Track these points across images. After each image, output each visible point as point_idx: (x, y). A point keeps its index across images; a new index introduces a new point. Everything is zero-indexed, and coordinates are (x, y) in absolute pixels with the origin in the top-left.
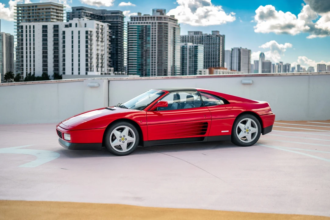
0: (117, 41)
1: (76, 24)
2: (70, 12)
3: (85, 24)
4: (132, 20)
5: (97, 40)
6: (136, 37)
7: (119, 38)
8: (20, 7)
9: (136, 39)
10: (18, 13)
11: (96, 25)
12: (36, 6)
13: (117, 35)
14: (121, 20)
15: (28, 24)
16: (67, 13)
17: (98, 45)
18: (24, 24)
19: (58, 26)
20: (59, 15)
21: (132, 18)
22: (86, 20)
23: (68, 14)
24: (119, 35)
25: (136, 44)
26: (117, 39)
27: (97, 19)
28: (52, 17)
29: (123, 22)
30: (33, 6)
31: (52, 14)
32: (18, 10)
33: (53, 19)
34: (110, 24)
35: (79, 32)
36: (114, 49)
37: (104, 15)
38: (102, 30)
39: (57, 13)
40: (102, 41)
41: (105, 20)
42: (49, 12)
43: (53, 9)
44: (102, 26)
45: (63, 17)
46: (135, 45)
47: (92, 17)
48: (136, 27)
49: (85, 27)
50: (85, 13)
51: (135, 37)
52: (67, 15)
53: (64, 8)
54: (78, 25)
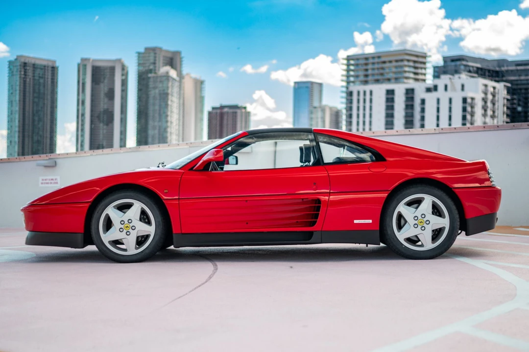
1: (446, 87)
2: (440, 65)
3: (463, 86)
5: (485, 115)
8: (353, 59)
10: (348, 71)
11: (483, 88)
12: (379, 57)
13: (525, 105)
15: (362, 88)
16: (435, 67)
18: (354, 88)
19: (413, 90)
20: (420, 71)
22: (464, 77)
23: (436, 69)
26: (526, 112)
27: (489, 76)
28: (407, 75)
30: (373, 58)
31: (407, 69)
32: (348, 65)
33: (407, 78)
34: (509, 85)
35: (450, 100)
37: (503, 69)
38: (494, 96)
39: (416, 68)
40: (493, 117)
41: (504, 79)
42: (401, 67)
43: (408, 61)
44: (494, 88)
45: (425, 74)
47: (480, 72)
49: (463, 90)
50: (466, 66)
52: (435, 71)
53: (428, 59)
54: (449, 88)
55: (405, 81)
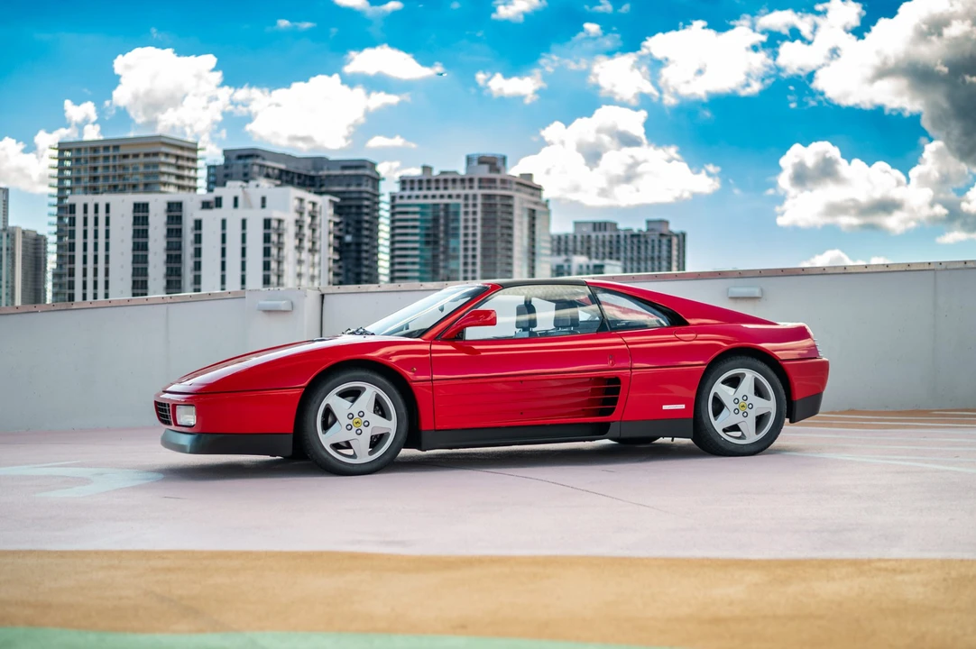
0: (359, 252)
1: (236, 199)
2: (217, 164)
3: (264, 200)
4: (403, 189)
5: (299, 248)
6: (417, 238)
7: (366, 240)
8: (69, 150)
9: (417, 245)
10: (61, 169)
11: (296, 203)
12: (116, 148)
13: (358, 232)
14: (369, 189)
15: (91, 199)
16: (209, 167)
17: (300, 262)
18: (78, 199)
19: (179, 205)
20: (186, 173)
21: (405, 182)
22: (264, 186)
23: (212, 171)
24: (366, 233)
25: (417, 260)
26: (359, 244)
27: (299, 183)
28: (165, 178)
29: (376, 193)
30: (106, 148)
31: (164, 169)
32: (61, 160)
33: (165, 184)
34: (337, 200)
35: (244, 222)
36: (350, 274)
37: (321, 173)
38: (313, 217)
39: (179, 167)
40: (312, 251)
41: (323, 189)
42: (156, 165)
43: (167, 155)
44: (314, 204)
45: (195, 179)
46: (413, 263)
47: (284, 178)
48: (417, 209)
49: (263, 206)
50: (261, 166)
51: (415, 239)
52: (209, 175)
53: (200, 154)
54: (240, 201)
55: (163, 189)
